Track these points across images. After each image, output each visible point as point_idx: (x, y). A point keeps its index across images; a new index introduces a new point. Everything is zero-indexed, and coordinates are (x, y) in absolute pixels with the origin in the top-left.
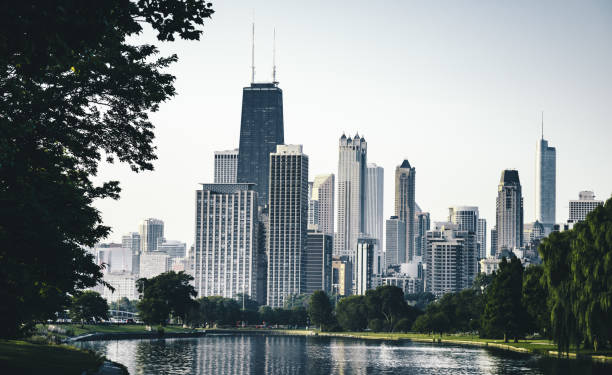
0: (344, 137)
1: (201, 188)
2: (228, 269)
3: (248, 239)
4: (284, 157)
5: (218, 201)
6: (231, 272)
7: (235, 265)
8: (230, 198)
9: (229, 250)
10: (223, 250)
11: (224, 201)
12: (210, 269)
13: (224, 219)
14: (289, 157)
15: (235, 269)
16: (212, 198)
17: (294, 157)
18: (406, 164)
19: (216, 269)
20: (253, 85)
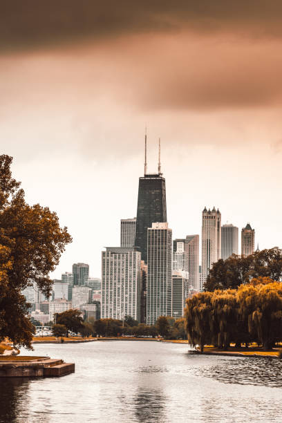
0: (205, 210)
1: (105, 250)
2: (122, 300)
3: (134, 281)
4: (156, 230)
5: (115, 258)
6: (124, 302)
7: (126, 298)
8: (123, 256)
9: (123, 288)
10: (119, 288)
11: (119, 258)
12: (111, 300)
13: (119, 269)
14: (159, 230)
15: (126, 301)
16: (111, 256)
17: (162, 230)
18: (248, 227)
19: (115, 300)
20: (146, 176)
